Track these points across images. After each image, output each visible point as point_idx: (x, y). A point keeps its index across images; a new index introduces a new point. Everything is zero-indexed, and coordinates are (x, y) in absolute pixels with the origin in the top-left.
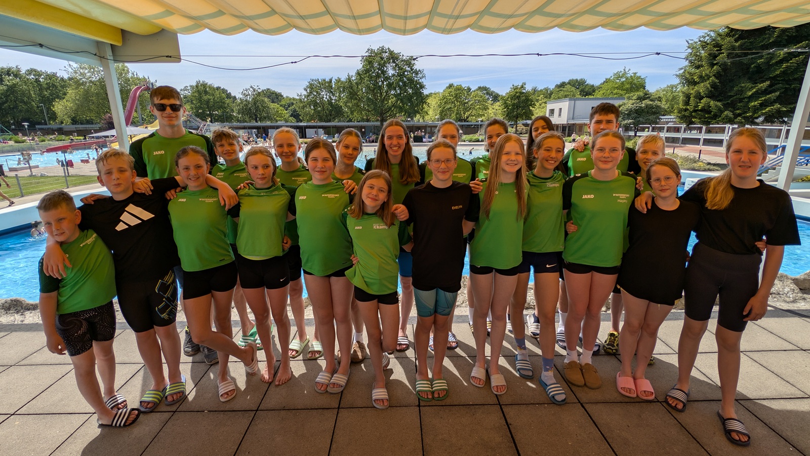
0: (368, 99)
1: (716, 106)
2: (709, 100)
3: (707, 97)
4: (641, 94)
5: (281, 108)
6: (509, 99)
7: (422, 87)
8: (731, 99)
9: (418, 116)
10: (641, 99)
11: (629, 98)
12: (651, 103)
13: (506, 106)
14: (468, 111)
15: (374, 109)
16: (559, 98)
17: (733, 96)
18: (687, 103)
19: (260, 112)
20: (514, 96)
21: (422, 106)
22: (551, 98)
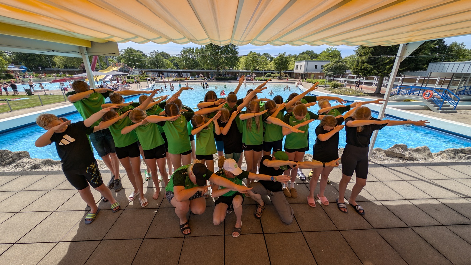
0: (211, 58)
1: (370, 67)
2: (367, 64)
3: (366, 63)
4: (337, 59)
5: (169, 62)
6: (278, 60)
7: (237, 53)
8: (377, 64)
9: (235, 67)
10: (337, 62)
11: (332, 61)
12: (342, 64)
13: (276, 64)
14: (258, 65)
15: (214, 64)
16: (301, 60)
17: (378, 63)
18: (357, 65)
19: (159, 63)
20: (280, 59)
21: (237, 63)
22: (298, 60)
